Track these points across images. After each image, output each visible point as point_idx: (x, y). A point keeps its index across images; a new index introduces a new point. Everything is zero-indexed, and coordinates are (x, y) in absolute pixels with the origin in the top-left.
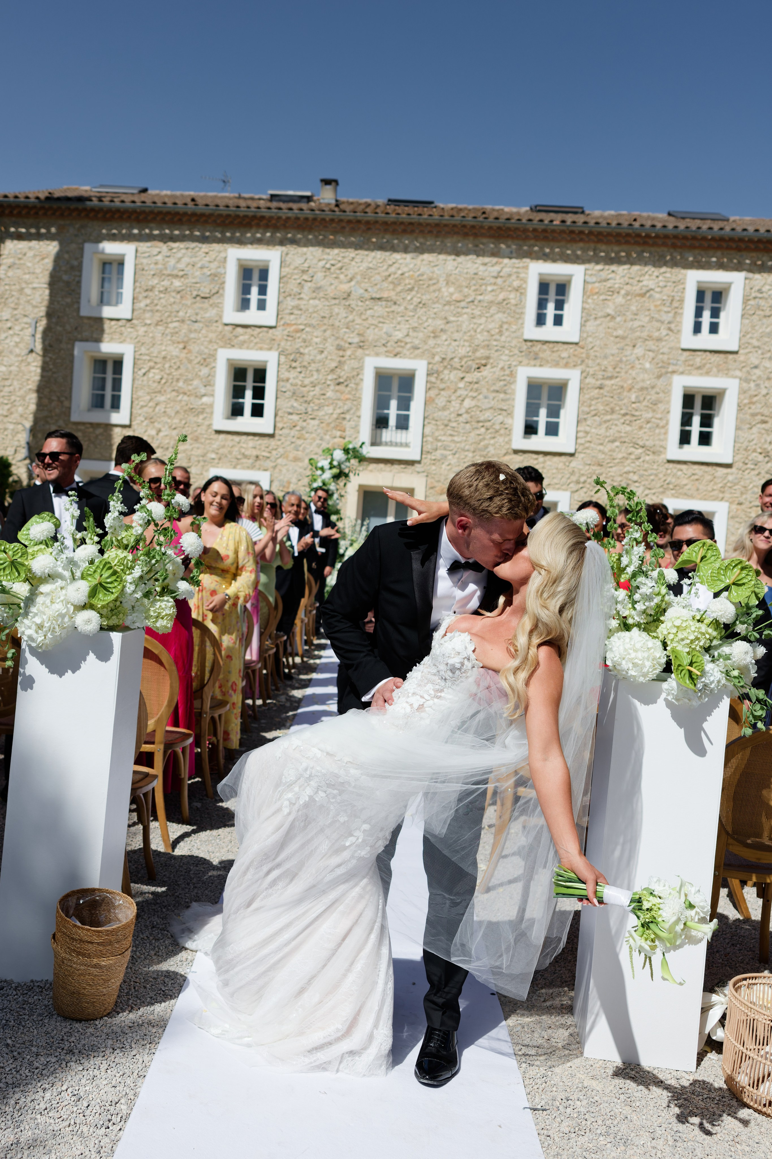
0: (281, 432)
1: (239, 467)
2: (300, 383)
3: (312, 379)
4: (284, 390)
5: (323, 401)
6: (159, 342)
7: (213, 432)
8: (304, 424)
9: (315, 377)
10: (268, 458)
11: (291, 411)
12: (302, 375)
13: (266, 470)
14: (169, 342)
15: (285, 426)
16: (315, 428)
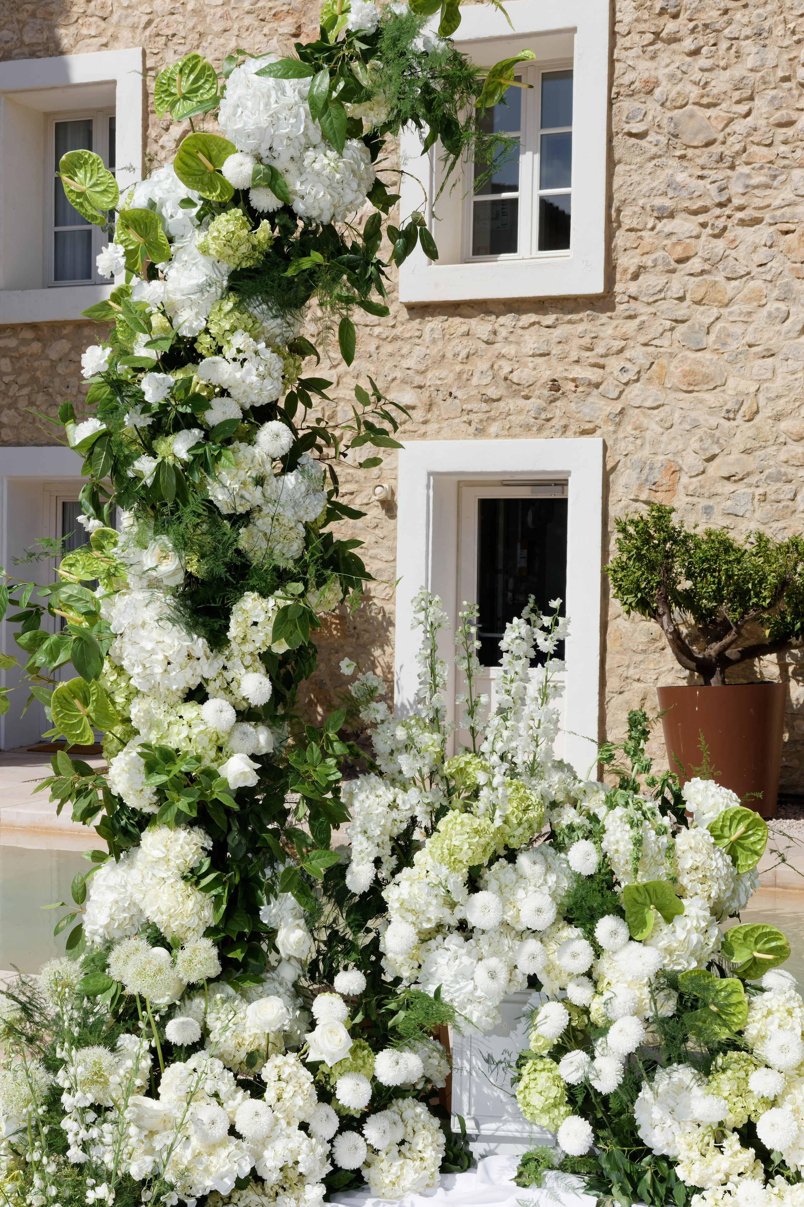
0: (633, 288)
1: (493, 428)
2: (695, 92)
3: (738, 71)
4: (636, 128)
5: (783, 148)
6: (217, 27)
7: (404, 314)
8: (720, 245)
9: (750, 62)
10: (597, 386)
11: (666, 202)
12: (702, 62)
13: (589, 432)
14: (249, 20)
15: (648, 261)
16: (761, 255)
